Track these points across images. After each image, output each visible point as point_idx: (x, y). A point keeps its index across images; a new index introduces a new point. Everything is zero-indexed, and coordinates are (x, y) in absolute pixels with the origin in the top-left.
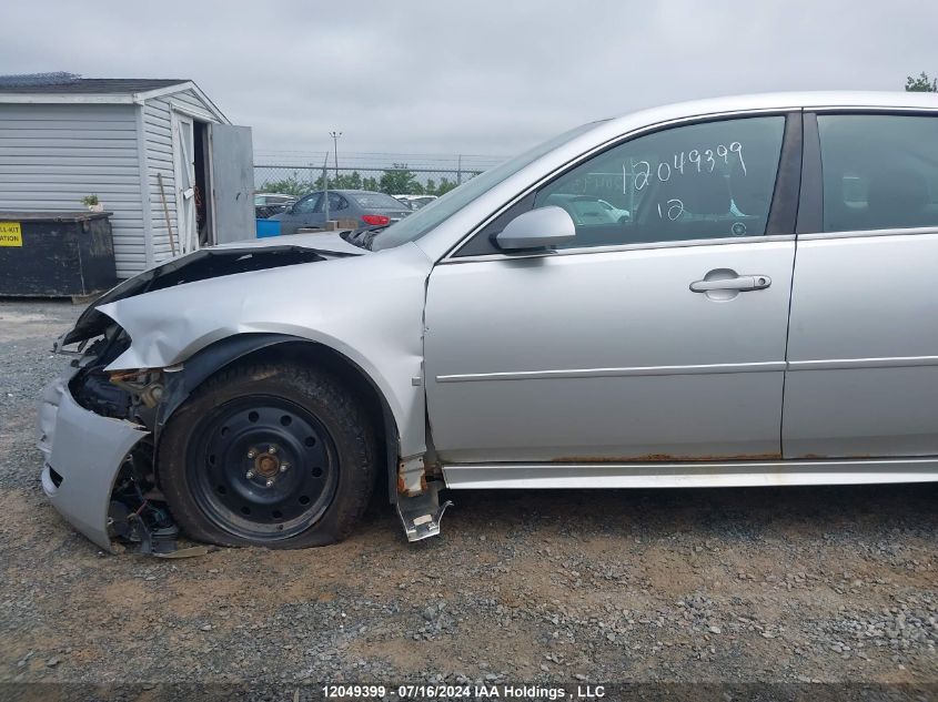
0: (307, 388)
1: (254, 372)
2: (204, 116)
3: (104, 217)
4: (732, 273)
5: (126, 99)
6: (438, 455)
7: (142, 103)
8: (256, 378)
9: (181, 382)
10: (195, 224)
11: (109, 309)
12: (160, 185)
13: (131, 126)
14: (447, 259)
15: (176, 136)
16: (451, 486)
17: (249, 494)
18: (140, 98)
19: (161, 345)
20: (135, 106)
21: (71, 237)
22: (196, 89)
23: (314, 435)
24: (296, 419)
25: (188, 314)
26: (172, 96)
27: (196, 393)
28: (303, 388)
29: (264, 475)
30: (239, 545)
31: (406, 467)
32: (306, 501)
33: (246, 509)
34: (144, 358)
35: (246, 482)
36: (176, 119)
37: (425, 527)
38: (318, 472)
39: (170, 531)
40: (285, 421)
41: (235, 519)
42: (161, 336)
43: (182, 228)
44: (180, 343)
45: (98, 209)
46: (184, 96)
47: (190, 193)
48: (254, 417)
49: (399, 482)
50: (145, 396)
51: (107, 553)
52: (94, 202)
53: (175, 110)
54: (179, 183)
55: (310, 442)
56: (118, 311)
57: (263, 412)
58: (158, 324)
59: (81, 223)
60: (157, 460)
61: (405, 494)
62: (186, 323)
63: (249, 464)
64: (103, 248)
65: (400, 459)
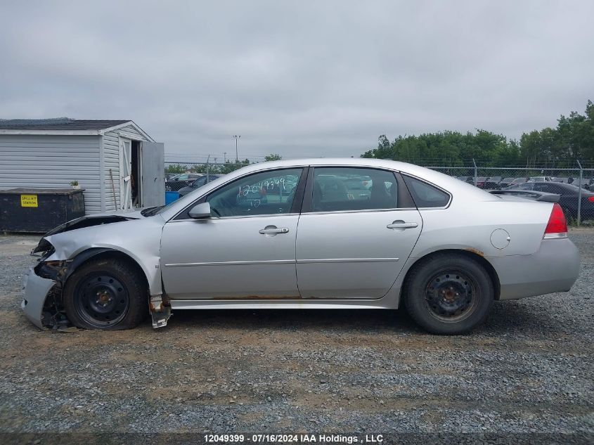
0: (117, 268)
1: (99, 262)
2: (138, 138)
3: (81, 192)
4: (275, 227)
5: (95, 133)
6: (167, 295)
7: (103, 135)
8: (100, 264)
9: (73, 266)
10: (130, 195)
11: (48, 238)
12: (111, 175)
13: (97, 146)
14: (172, 220)
15: (121, 149)
16: (173, 308)
17: (96, 308)
18: (102, 132)
19: (65, 252)
20: (99, 136)
21: (62, 202)
22: (134, 125)
23: (122, 287)
24: (115, 281)
25: (76, 240)
26: (119, 129)
27: (77, 269)
28: (116, 269)
29: (103, 302)
30: (92, 328)
31: (153, 299)
32: (118, 313)
33: (96, 315)
34: (59, 257)
35: (96, 305)
36: (121, 141)
37: (161, 323)
38: (122, 301)
39: (65, 322)
40: (111, 281)
41: (92, 319)
42: (66, 249)
43: (122, 197)
44: (72, 251)
45: (78, 188)
46: (126, 129)
47: (128, 178)
48: (100, 279)
49: (151, 305)
50: (61, 272)
51: (41, 330)
52: (76, 184)
53: (121, 137)
54: (122, 174)
55: (119, 290)
56: (52, 239)
57: (103, 278)
58: (64, 244)
59: (68, 195)
60: (63, 295)
61: (154, 310)
62: (74, 244)
63: (98, 298)
64: (79, 208)
65: (150, 296)
